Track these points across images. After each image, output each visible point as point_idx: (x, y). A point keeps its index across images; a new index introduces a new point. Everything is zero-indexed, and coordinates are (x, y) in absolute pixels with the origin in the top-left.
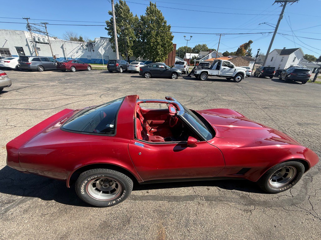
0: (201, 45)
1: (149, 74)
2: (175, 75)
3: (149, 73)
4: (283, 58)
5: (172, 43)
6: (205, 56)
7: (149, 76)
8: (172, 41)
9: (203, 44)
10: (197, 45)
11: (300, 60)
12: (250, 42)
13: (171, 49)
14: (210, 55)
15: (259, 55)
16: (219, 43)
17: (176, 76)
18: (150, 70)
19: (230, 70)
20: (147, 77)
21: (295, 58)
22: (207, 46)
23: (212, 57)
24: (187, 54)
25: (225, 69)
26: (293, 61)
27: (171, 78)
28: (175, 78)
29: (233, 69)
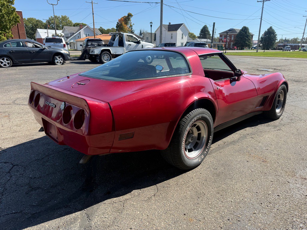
0: (59, 17)
1: (7, 60)
2: (59, 58)
3: (8, 57)
4: (172, 34)
5: (15, 9)
6: (74, 34)
7: (8, 63)
8: (13, 6)
9: (62, 16)
10: (52, 17)
11: (187, 36)
12: (130, 15)
13: (16, 19)
14: (82, 31)
15: (143, 33)
16: (93, 14)
17: (61, 60)
18: (10, 52)
19: (136, 46)
20: (5, 65)
21: (183, 34)
22: (70, 19)
23: (86, 35)
24: (39, 30)
25: (130, 45)
26: (182, 38)
27: (54, 64)
28: (61, 63)
29: (140, 45)
